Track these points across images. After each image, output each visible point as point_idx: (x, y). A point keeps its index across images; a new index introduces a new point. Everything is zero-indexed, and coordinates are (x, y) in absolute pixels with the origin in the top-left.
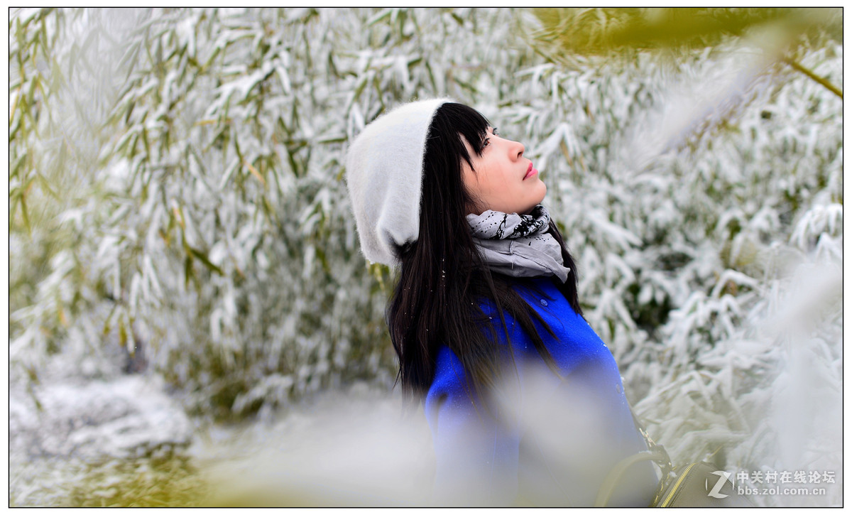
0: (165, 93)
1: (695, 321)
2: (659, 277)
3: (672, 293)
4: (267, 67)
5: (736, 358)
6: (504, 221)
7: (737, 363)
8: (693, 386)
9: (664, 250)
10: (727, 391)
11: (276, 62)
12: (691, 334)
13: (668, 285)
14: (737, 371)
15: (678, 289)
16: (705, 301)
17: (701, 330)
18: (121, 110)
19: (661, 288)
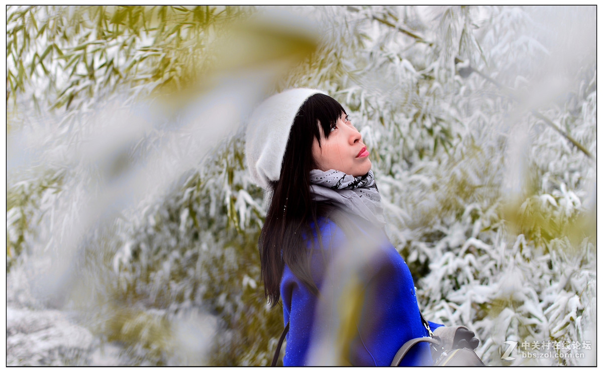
0: (95, 89)
1: (447, 271)
2: (423, 246)
3: (431, 257)
4: (166, 76)
5: (474, 295)
6: (343, 178)
7: (474, 298)
8: (443, 313)
9: (428, 230)
10: (467, 318)
11: (173, 73)
12: (443, 279)
13: (429, 251)
14: (474, 304)
15: (435, 255)
16: (454, 259)
17: (450, 277)
18: (64, 99)
19: (424, 253)
